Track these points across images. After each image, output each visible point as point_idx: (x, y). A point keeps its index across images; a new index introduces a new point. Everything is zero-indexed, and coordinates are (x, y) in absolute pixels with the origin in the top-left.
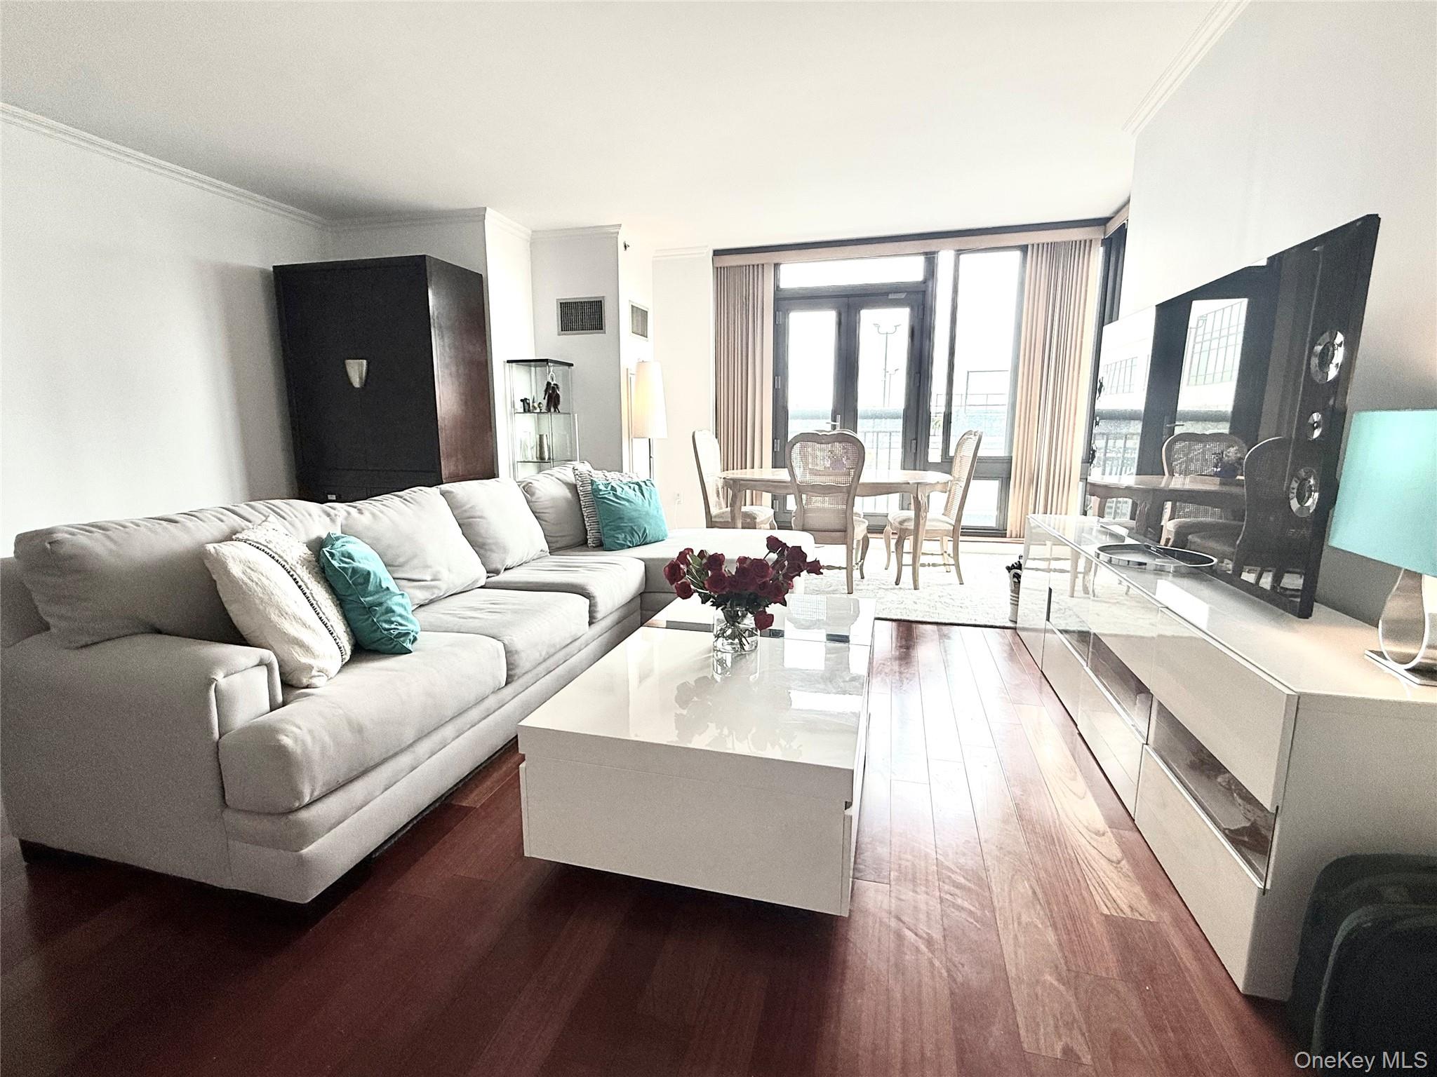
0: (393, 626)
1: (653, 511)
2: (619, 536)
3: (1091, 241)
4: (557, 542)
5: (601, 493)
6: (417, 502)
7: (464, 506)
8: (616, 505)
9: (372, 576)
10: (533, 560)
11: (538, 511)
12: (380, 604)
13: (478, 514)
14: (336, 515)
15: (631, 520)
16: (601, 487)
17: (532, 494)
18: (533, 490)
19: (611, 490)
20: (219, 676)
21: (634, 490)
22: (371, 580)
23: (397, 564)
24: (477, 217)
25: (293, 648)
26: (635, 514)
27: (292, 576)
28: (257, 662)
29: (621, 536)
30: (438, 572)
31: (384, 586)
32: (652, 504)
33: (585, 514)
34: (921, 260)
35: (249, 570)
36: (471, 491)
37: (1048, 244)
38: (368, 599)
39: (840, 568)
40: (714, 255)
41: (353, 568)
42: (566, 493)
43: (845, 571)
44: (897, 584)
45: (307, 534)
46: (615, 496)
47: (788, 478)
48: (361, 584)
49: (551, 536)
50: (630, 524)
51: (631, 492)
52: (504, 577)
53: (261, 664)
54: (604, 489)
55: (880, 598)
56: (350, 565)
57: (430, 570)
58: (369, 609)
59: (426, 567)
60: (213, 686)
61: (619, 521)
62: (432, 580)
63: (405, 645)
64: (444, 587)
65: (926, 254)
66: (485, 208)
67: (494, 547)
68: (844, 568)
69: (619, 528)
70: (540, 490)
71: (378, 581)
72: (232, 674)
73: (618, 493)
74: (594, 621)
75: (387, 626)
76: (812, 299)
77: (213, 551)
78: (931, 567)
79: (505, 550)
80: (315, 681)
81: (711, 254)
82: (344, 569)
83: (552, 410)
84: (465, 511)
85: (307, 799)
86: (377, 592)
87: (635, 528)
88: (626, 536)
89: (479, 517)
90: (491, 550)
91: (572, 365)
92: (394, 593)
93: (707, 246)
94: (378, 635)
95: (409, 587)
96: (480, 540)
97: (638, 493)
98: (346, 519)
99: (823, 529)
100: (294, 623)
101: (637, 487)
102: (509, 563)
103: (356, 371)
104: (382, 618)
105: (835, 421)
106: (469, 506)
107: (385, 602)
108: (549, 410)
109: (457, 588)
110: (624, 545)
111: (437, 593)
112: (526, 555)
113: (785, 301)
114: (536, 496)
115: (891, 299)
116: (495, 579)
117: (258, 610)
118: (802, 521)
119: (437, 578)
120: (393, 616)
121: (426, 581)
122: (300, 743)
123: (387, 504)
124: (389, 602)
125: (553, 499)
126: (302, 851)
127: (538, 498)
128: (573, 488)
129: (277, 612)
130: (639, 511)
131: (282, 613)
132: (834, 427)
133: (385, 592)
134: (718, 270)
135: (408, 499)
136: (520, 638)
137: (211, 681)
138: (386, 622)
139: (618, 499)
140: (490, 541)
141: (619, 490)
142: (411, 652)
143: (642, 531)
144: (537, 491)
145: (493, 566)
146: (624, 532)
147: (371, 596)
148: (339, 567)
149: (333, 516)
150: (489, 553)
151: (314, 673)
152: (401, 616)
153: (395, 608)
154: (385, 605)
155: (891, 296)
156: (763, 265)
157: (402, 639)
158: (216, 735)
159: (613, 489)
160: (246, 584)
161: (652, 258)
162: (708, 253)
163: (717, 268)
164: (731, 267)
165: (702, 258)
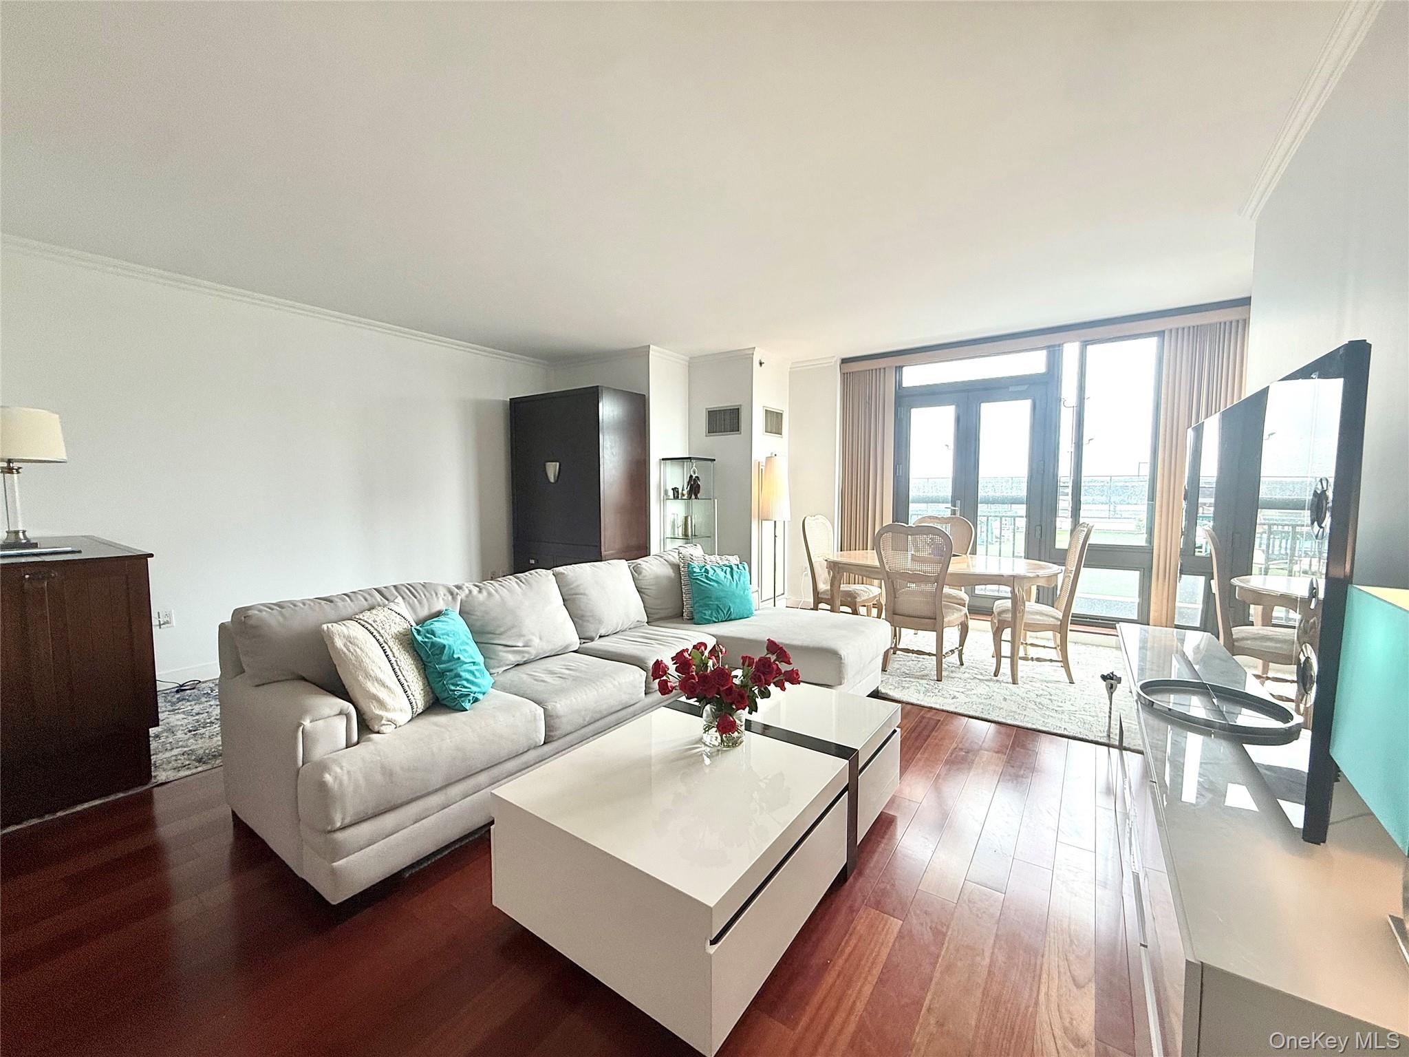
0: (458, 688)
1: (739, 592)
2: (706, 612)
4: (657, 614)
5: (695, 575)
6: (529, 584)
7: (570, 585)
8: (705, 585)
9: (447, 648)
10: (630, 629)
11: (643, 587)
12: (451, 670)
13: (582, 591)
14: (457, 594)
15: (718, 599)
16: (697, 570)
17: (640, 573)
18: (641, 570)
19: (705, 572)
20: (307, 723)
21: (725, 573)
22: (445, 652)
23: (497, 632)
24: (644, 353)
25: (372, 703)
26: (722, 594)
27: (382, 648)
28: (338, 712)
29: (708, 613)
30: (530, 640)
31: (455, 656)
32: (739, 586)
33: (684, 591)
34: (1043, 354)
35: (348, 644)
36: (580, 573)
38: (441, 666)
39: (929, 654)
40: (842, 363)
41: (432, 643)
42: (669, 572)
43: (934, 658)
44: (996, 675)
45: (429, 609)
46: (707, 577)
47: (877, 563)
48: (437, 655)
49: (651, 608)
50: (716, 603)
51: (722, 574)
52: (597, 644)
53: (341, 713)
54: (698, 570)
55: (968, 690)
56: (431, 640)
57: (522, 638)
58: (442, 674)
59: (521, 636)
60: (301, 728)
61: (707, 599)
62: (524, 646)
63: (463, 704)
64: (532, 652)
65: (1048, 347)
66: (649, 346)
67: (590, 619)
68: (934, 655)
69: (707, 606)
70: (646, 570)
71: (452, 652)
72: (316, 720)
73: (709, 576)
74: (651, 691)
75: (453, 688)
76: (931, 395)
77: (326, 629)
78: (1035, 662)
79: (600, 622)
80: (383, 729)
81: (839, 362)
82: (425, 642)
83: (693, 497)
84: (572, 589)
85: (338, 825)
86: (449, 661)
87: (721, 606)
88: (712, 613)
89: (581, 594)
90: (588, 621)
91: (714, 460)
92: (464, 662)
93: (834, 357)
94: (446, 695)
95: (505, 652)
96: (580, 612)
97: (729, 576)
98: (467, 596)
99: (914, 614)
100: (376, 684)
101: (729, 569)
102: (602, 632)
103: (552, 469)
104: (449, 682)
105: (955, 506)
106: (575, 585)
107: (456, 669)
108: (690, 498)
109: (546, 653)
110: (710, 620)
111: (527, 657)
112: (620, 626)
113: (907, 399)
114: (643, 574)
115: (1012, 392)
116: (590, 645)
117: (351, 672)
118: (892, 605)
119: (529, 645)
120: (460, 681)
121: (519, 647)
122: (338, 781)
123: (504, 585)
124: (459, 669)
125: (657, 577)
126: (334, 864)
127: (644, 577)
128: (676, 568)
129: (364, 675)
130: (726, 591)
131: (368, 676)
132: (954, 512)
133: (456, 661)
134: (845, 377)
135: (523, 580)
136: (562, 706)
137: (301, 724)
138: (453, 684)
139: (707, 580)
140: (588, 614)
141: (711, 572)
142: (467, 710)
143: (727, 609)
144: (644, 571)
145: (588, 634)
146: (711, 609)
147: (444, 663)
148: (422, 641)
149: (455, 594)
150: (585, 624)
151: (384, 722)
152: (467, 680)
153: (463, 674)
154: (455, 672)
155: (1011, 389)
156: (885, 369)
157: (462, 699)
158: (300, 763)
159: (706, 570)
160: (345, 654)
161: (789, 370)
162: (836, 361)
163: (844, 374)
164: (856, 372)
165: (831, 366)
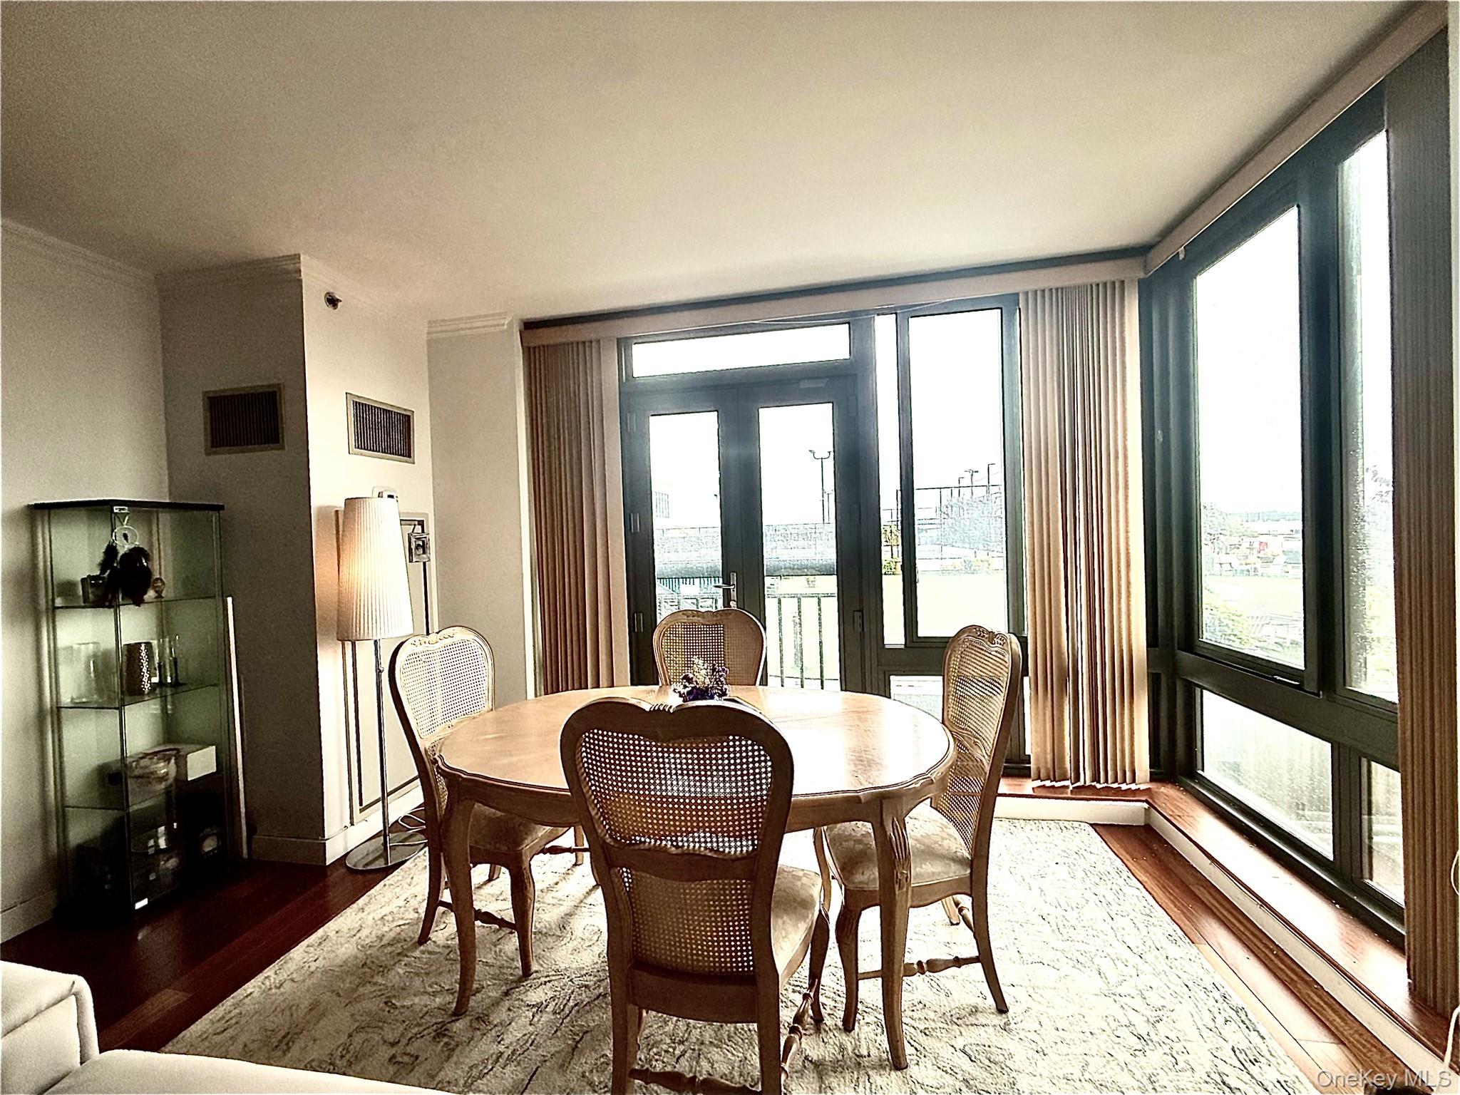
3: (1122, 282)
37: (1051, 290)
40: (524, 329)
76: (680, 392)
81: (521, 327)
91: (222, 509)
93: (510, 316)
105: (728, 585)
113: (640, 400)
115: (804, 390)
134: (530, 353)
155: (803, 385)
156: (599, 341)
161: (425, 337)
162: (510, 324)
163: (529, 348)
164: (552, 346)
165: (502, 332)
